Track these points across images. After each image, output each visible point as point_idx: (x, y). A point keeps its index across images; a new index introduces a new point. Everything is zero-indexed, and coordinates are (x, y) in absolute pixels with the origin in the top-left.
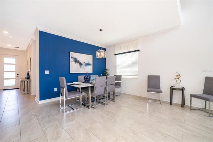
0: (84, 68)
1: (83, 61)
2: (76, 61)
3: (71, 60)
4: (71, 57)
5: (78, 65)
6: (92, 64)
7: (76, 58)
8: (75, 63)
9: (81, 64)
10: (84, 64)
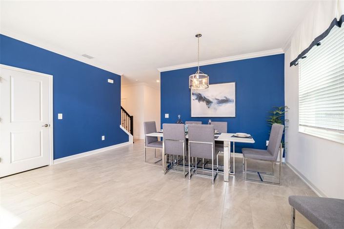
0: (215, 109)
1: (212, 96)
2: (200, 98)
3: (193, 97)
4: (193, 94)
5: (204, 104)
6: (234, 99)
7: (199, 94)
8: (199, 101)
9: (209, 102)
10: (215, 101)
